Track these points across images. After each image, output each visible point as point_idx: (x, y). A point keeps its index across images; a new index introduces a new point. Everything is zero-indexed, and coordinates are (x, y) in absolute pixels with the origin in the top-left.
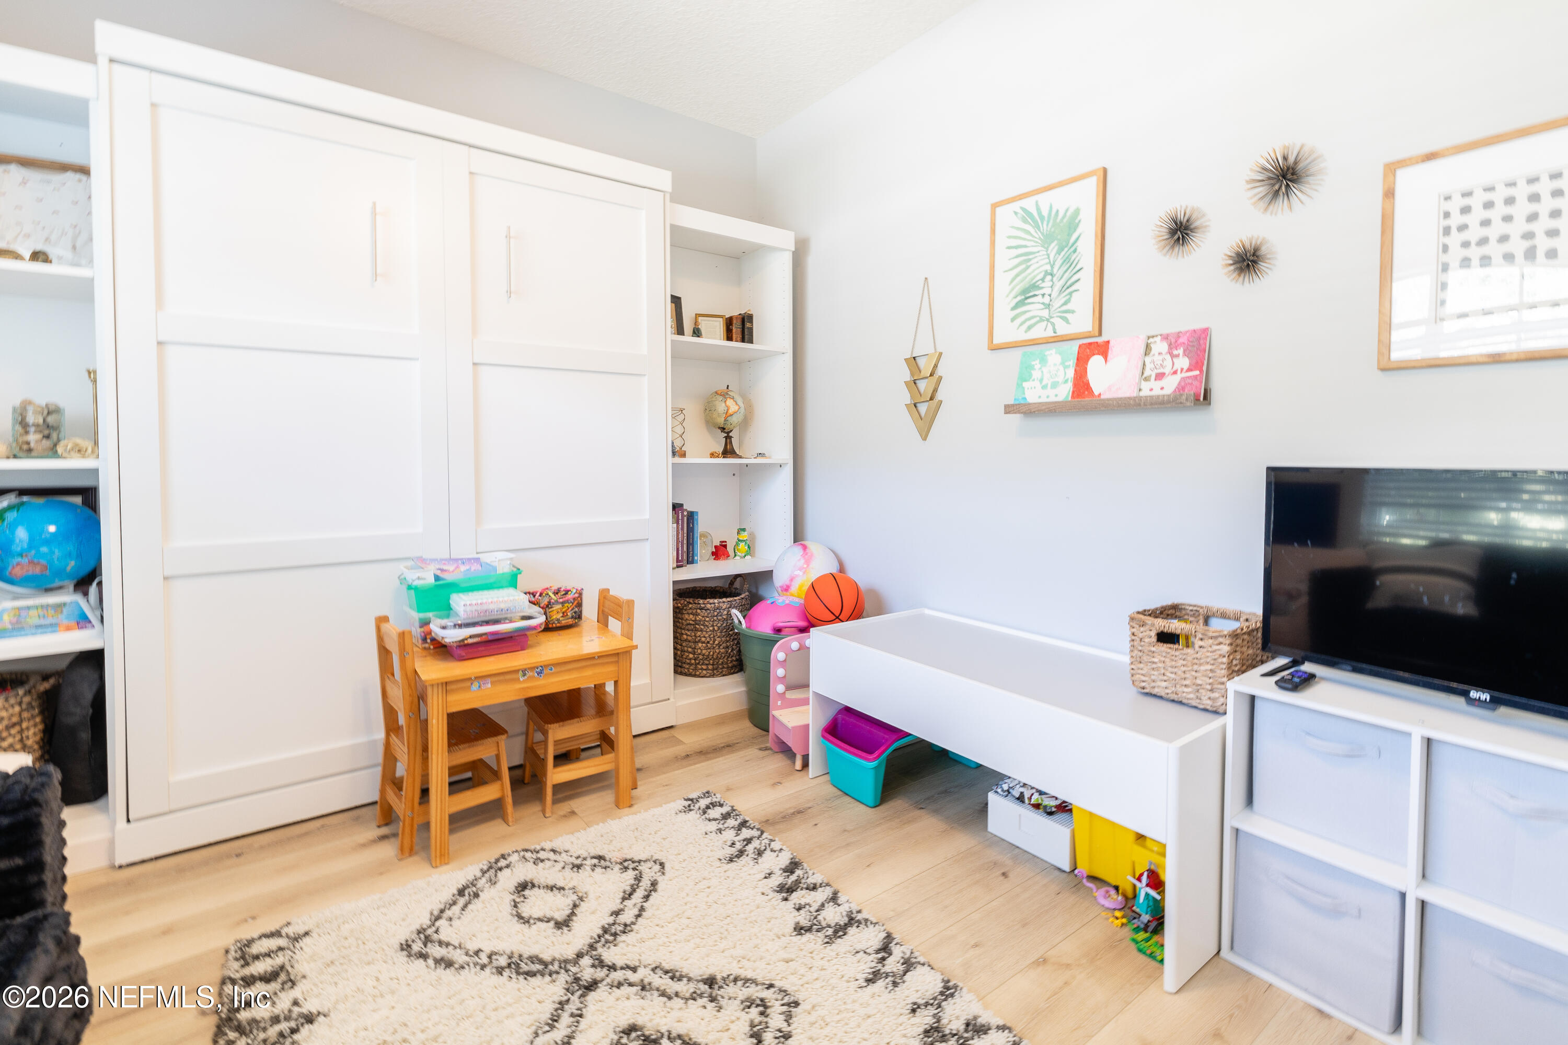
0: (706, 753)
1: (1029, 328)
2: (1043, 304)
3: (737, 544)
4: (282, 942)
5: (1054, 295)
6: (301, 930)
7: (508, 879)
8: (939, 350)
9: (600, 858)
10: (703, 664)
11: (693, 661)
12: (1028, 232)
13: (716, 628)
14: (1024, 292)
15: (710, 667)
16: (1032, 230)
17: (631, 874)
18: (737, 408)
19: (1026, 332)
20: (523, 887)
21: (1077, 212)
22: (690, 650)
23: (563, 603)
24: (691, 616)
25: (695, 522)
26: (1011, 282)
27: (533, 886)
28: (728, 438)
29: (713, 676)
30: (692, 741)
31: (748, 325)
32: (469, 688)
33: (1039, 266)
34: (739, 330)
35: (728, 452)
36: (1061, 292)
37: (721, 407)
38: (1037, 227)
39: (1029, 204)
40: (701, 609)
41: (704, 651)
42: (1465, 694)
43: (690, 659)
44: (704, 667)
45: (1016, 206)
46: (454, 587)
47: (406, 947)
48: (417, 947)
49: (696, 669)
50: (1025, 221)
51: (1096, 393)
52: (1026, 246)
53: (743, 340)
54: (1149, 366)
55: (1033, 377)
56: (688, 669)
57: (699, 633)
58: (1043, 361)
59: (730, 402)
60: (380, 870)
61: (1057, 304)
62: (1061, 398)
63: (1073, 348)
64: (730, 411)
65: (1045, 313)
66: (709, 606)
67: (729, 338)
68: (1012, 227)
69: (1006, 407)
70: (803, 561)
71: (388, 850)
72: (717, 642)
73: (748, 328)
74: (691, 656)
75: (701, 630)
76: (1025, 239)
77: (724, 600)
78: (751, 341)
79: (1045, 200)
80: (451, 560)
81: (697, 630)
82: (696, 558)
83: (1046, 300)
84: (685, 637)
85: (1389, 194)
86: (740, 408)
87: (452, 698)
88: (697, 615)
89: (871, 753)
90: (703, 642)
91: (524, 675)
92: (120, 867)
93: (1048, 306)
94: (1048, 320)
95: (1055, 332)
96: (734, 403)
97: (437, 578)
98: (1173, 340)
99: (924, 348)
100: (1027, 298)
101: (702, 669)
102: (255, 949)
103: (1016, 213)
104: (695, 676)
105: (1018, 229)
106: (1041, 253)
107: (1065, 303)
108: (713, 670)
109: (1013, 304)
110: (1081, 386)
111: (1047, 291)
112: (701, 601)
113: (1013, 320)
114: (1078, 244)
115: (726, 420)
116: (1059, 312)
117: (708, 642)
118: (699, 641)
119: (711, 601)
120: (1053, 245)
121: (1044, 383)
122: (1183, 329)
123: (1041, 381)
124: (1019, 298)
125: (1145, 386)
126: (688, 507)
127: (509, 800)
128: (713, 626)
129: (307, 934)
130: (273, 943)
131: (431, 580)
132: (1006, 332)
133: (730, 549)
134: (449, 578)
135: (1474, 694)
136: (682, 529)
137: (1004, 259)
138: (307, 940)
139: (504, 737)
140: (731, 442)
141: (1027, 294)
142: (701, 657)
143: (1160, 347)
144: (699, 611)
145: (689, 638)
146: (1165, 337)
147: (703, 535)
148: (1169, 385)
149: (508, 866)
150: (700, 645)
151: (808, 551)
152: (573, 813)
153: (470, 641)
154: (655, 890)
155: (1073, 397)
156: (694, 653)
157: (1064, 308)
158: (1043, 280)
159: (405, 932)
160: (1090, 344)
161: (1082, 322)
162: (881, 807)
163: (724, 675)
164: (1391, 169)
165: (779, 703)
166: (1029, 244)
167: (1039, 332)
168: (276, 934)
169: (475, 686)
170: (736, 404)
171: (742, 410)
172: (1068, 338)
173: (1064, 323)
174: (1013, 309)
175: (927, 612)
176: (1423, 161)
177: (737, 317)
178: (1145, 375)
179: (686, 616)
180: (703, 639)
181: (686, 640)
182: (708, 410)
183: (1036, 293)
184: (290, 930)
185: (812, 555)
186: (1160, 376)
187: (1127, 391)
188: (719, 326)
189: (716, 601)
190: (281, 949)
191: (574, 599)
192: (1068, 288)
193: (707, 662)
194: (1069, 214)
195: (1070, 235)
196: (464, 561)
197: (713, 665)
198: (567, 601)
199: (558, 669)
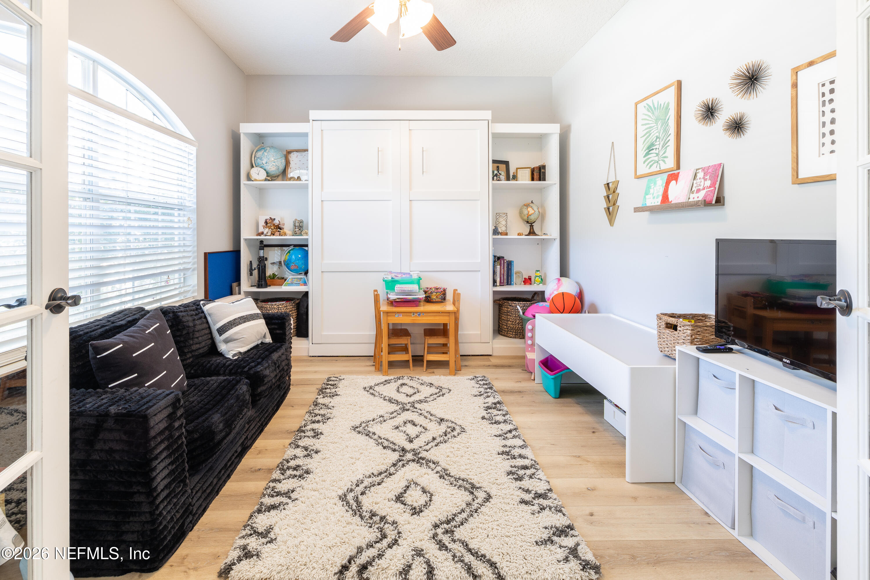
0: (497, 366)
1: (651, 166)
2: (656, 153)
3: (535, 278)
4: (337, 379)
5: (660, 149)
6: (342, 378)
7: (400, 382)
8: (618, 180)
9: (431, 384)
10: (510, 331)
11: (506, 330)
12: (650, 116)
13: (517, 315)
14: (648, 148)
15: (514, 333)
16: (651, 116)
17: (438, 390)
18: (533, 212)
19: (649, 169)
20: (403, 384)
21: (668, 103)
22: (505, 324)
23: (436, 293)
24: (506, 309)
25: (512, 266)
26: (644, 143)
27: (406, 385)
28: (532, 226)
29: (515, 338)
30: (494, 361)
31: (542, 170)
32: (395, 316)
33: (655, 133)
34: (538, 174)
35: (532, 232)
36: (663, 147)
37: (525, 212)
38: (653, 113)
39: (649, 101)
40: (510, 306)
41: (511, 326)
42: (781, 360)
43: (505, 328)
44: (511, 333)
45: (644, 103)
46: (397, 282)
47: (365, 388)
48: (368, 389)
49: (507, 333)
50: (648, 111)
51: (670, 201)
52: (649, 124)
53: (540, 180)
54: (695, 185)
55: (651, 192)
56: (504, 333)
57: (509, 317)
58: (655, 184)
59: (530, 209)
60: (369, 373)
61: (661, 154)
62: (657, 204)
63: (665, 176)
64: (530, 213)
65: (656, 159)
66: (513, 305)
67: (533, 179)
68: (644, 114)
69: (635, 208)
70: (557, 286)
71: (373, 368)
72: (517, 322)
73: (542, 172)
74: (505, 327)
75: (510, 316)
76: (648, 120)
77: (521, 302)
78: (544, 180)
79: (655, 98)
80: (401, 273)
81: (508, 315)
82: (512, 283)
83: (657, 151)
84: (503, 318)
85: (795, 85)
86: (535, 211)
87: (389, 318)
88: (508, 308)
89: (552, 371)
90: (510, 321)
91: (414, 315)
92: (310, 356)
93: (657, 155)
94: (657, 162)
95: (660, 169)
96: (532, 209)
97: (392, 278)
98: (706, 171)
99: (611, 179)
100: (650, 151)
101: (510, 334)
102: (331, 379)
103: (645, 107)
104: (507, 336)
105: (646, 115)
106: (655, 127)
107: (664, 153)
108: (515, 335)
109: (644, 154)
110: (665, 197)
111: (657, 147)
112: (510, 302)
113: (644, 162)
114: (669, 121)
115: (528, 217)
116: (662, 158)
117: (513, 322)
118: (509, 321)
119: (515, 302)
120: (659, 123)
121: (654, 196)
122: (711, 165)
123: (653, 194)
124: (647, 151)
125: (692, 196)
126: (508, 258)
127: (411, 361)
128: (515, 314)
129: (343, 379)
130: (335, 379)
131: (390, 279)
132: (642, 169)
133: (533, 280)
134: (396, 279)
135: (785, 360)
136: (504, 268)
137: (641, 132)
138: (343, 381)
139: (409, 337)
140: (533, 228)
141: (650, 149)
142: (510, 328)
143: (701, 175)
144: (509, 306)
145: (505, 319)
146: (703, 169)
147: (517, 273)
148: (701, 196)
149: (402, 379)
150: (509, 322)
151: (560, 282)
152: (434, 372)
153: (398, 300)
154: (443, 396)
155: (661, 203)
156: (507, 326)
157: (664, 155)
158: (656, 140)
159: (366, 385)
160: (672, 174)
161: (670, 163)
162: (559, 399)
163: (521, 338)
164: (796, 71)
165: (530, 349)
166: (650, 122)
167: (654, 169)
168: (337, 378)
169: (397, 315)
170: (533, 210)
171: (537, 212)
172: (665, 171)
173: (664, 163)
174: (644, 157)
175: (612, 316)
176: (808, 67)
177: (537, 167)
178: (692, 190)
179: (504, 308)
180: (511, 320)
181: (503, 320)
182: (521, 213)
183: (653, 148)
184: (340, 378)
185: (562, 284)
186: (698, 191)
187: (682, 199)
188: (528, 173)
189: (517, 303)
190: (336, 380)
191: (441, 291)
192: (665, 145)
193: (512, 331)
194: (666, 104)
195: (666, 117)
196: (404, 274)
197: (515, 332)
198: (438, 292)
199: (426, 314)
